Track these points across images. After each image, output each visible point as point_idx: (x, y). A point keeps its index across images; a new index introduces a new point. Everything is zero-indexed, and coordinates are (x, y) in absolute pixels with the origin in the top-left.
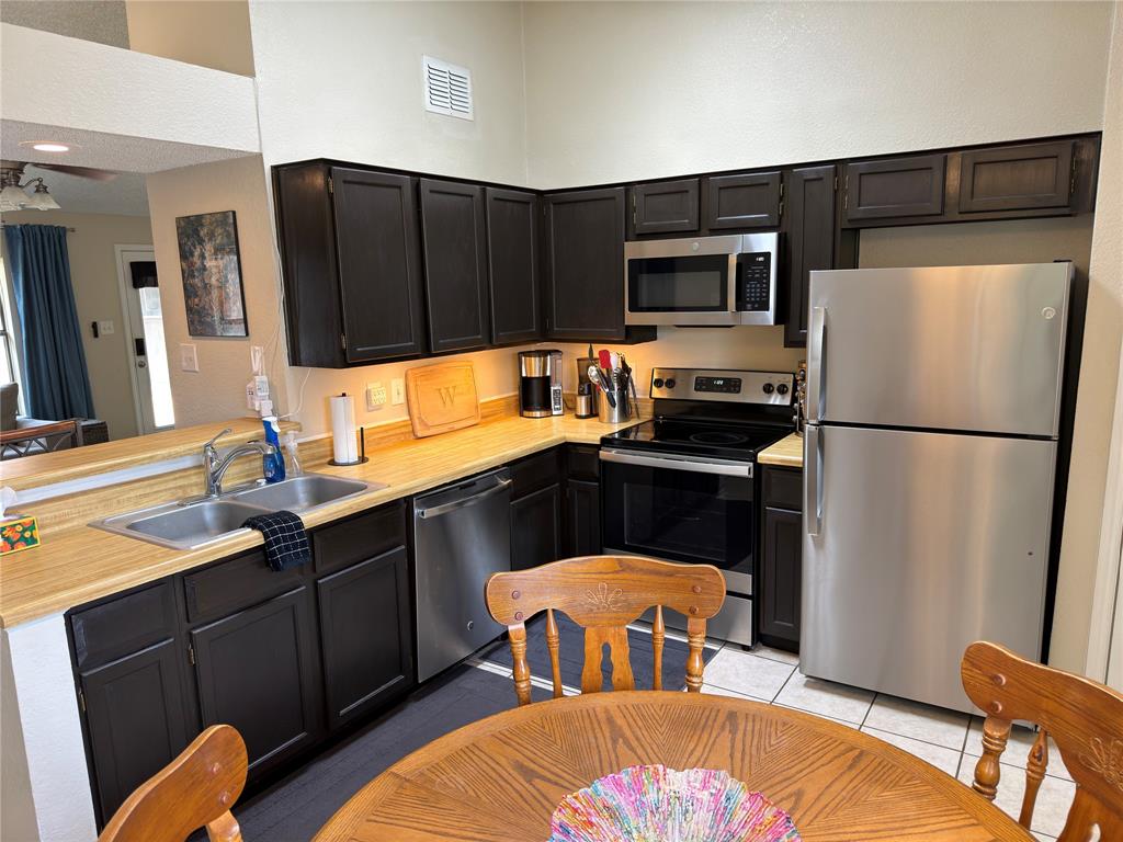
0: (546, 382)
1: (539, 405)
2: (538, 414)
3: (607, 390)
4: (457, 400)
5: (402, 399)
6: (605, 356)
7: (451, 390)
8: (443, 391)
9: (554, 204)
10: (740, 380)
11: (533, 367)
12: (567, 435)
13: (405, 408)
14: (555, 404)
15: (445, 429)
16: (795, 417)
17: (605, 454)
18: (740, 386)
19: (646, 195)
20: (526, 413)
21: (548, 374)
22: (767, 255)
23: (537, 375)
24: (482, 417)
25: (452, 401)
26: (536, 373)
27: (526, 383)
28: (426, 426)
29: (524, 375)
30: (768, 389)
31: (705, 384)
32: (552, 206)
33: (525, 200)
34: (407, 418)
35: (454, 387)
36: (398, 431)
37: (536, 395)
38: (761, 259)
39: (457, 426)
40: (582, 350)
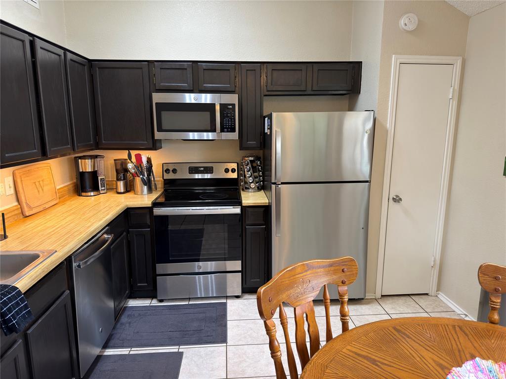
0: (94, 174)
1: (90, 188)
2: (92, 194)
3: (141, 176)
4: (45, 188)
5: (12, 191)
6: (139, 157)
7: (41, 182)
8: (37, 184)
9: (99, 68)
10: (212, 167)
11: (87, 166)
12: (128, 203)
13: (14, 197)
14: (102, 187)
15: (41, 209)
16: (242, 183)
17: (158, 211)
18: (213, 170)
19: (161, 69)
20: (84, 194)
21: (96, 169)
22: (234, 105)
23: (90, 171)
24: (59, 198)
25: (43, 190)
26: (89, 169)
27: (82, 175)
28: (30, 208)
29: (81, 170)
30: (227, 171)
31: (194, 170)
32: (97, 69)
33: (83, 63)
34: (16, 204)
35: (43, 181)
36: (13, 213)
37: (88, 183)
38: (231, 107)
39: (47, 206)
40: (123, 155)
